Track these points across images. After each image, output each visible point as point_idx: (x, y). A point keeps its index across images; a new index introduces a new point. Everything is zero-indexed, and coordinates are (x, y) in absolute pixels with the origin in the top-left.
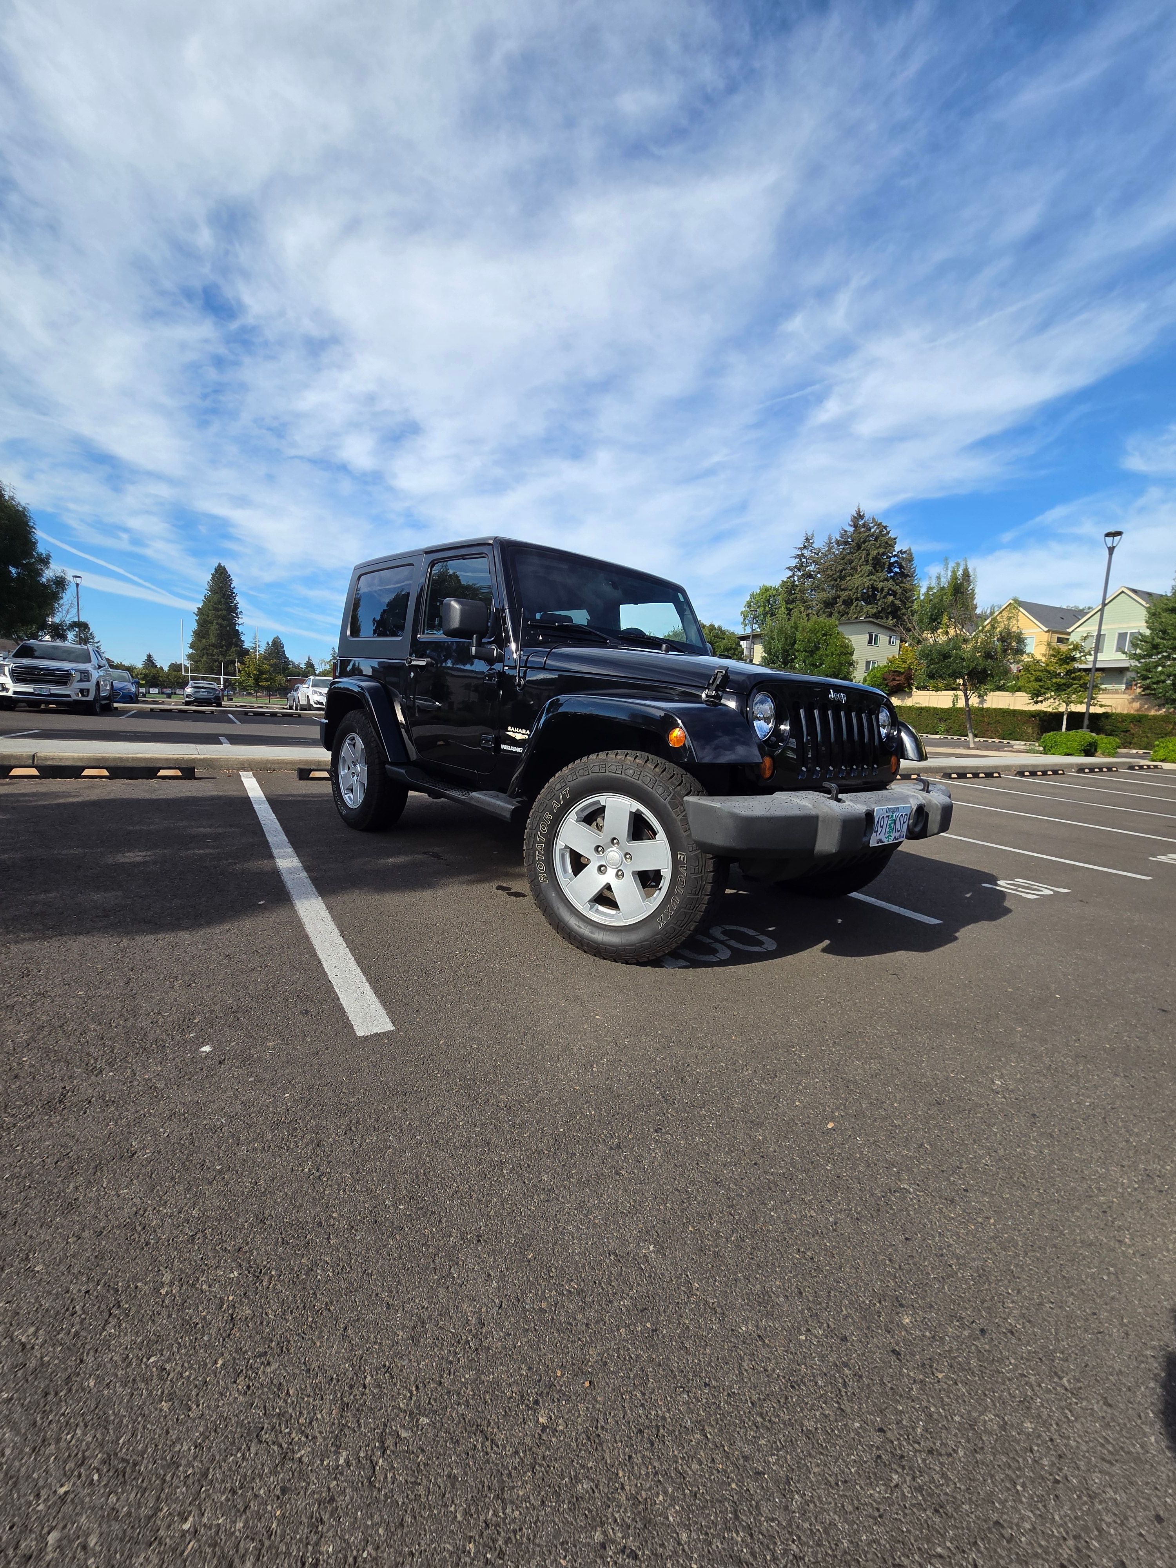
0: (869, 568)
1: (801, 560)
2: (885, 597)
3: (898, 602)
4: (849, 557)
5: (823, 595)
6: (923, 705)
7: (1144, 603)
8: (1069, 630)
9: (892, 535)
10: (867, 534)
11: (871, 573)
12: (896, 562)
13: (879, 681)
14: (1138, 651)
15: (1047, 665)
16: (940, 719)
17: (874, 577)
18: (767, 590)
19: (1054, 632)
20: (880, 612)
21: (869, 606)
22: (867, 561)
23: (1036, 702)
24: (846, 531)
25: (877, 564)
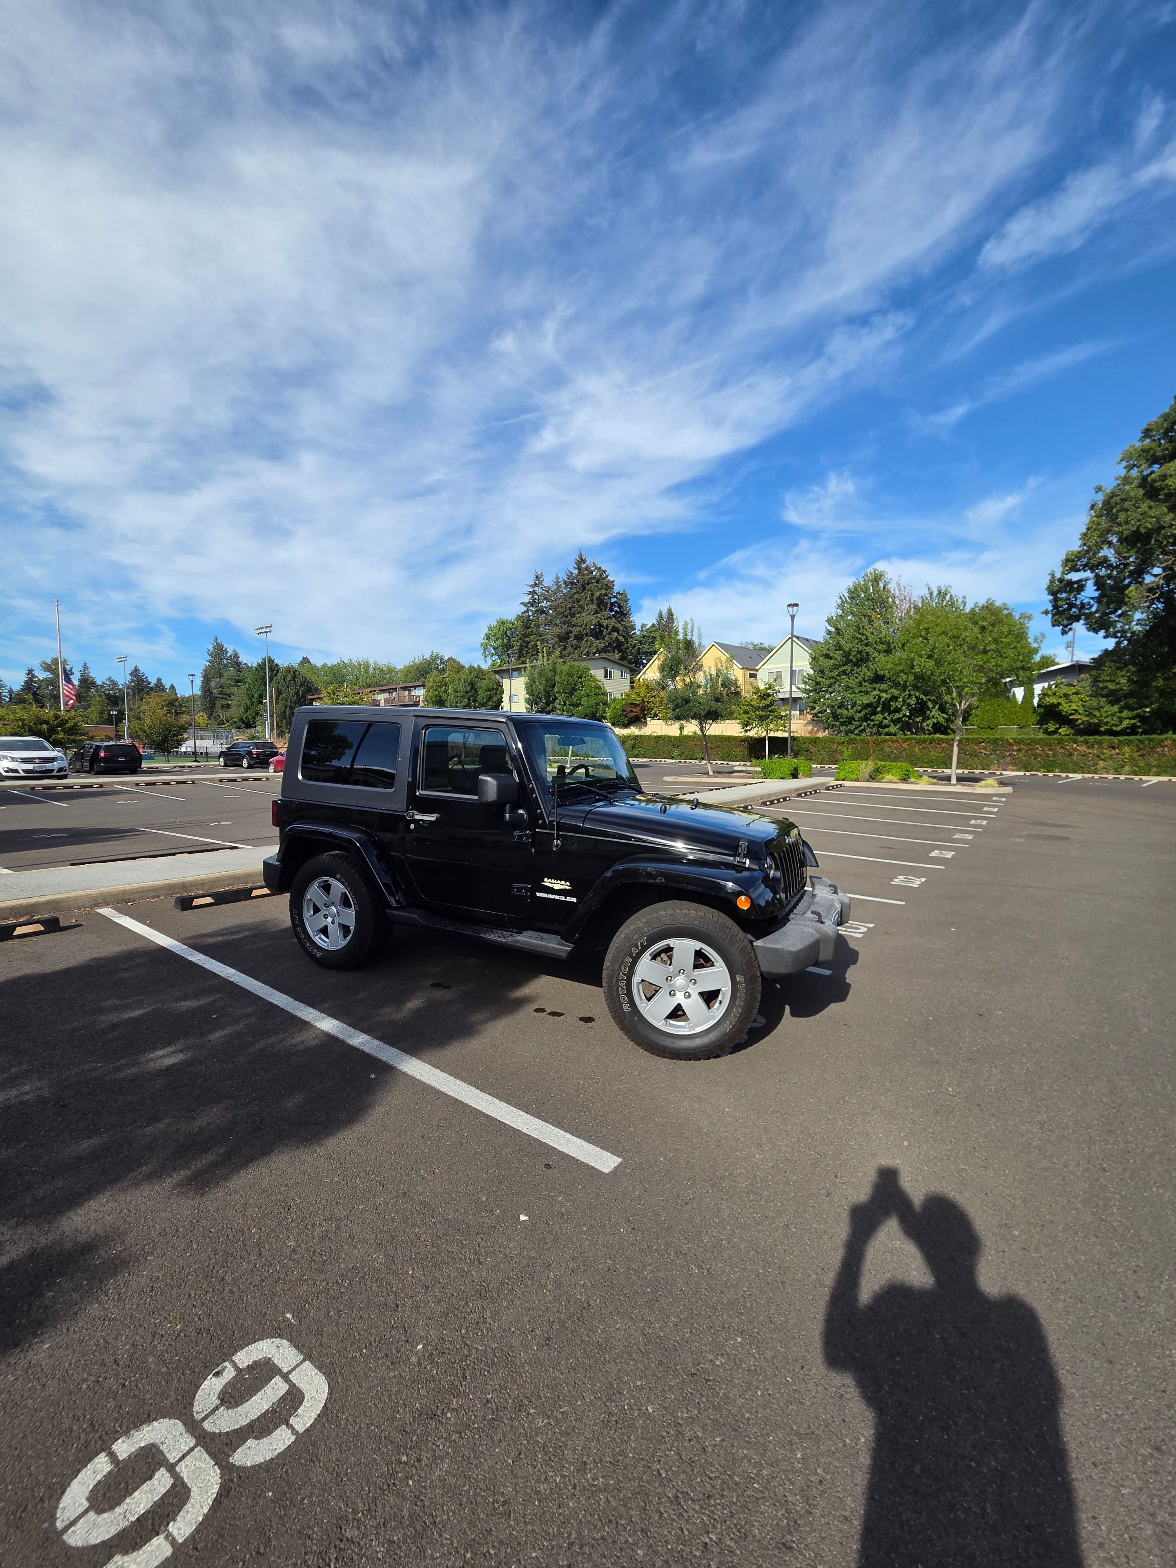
0: (593, 607)
1: (533, 596)
2: (610, 634)
3: (621, 638)
4: (576, 596)
5: (558, 630)
6: (659, 734)
7: (807, 650)
8: (757, 668)
9: (610, 578)
10: (590, 576)
11: (596, 612)
12: (616, 602)
13: (619, 712)
14: (808, 687)
15: (751, 701)
16: (674, 746)
17: (599, 615)
18: (503, 623)
19: (746, 669)
20: (607, 647)
21: (598, 641)
22: (592, 600)
23: (746, 731)
24: (571, 573)
25: (601, 603)
